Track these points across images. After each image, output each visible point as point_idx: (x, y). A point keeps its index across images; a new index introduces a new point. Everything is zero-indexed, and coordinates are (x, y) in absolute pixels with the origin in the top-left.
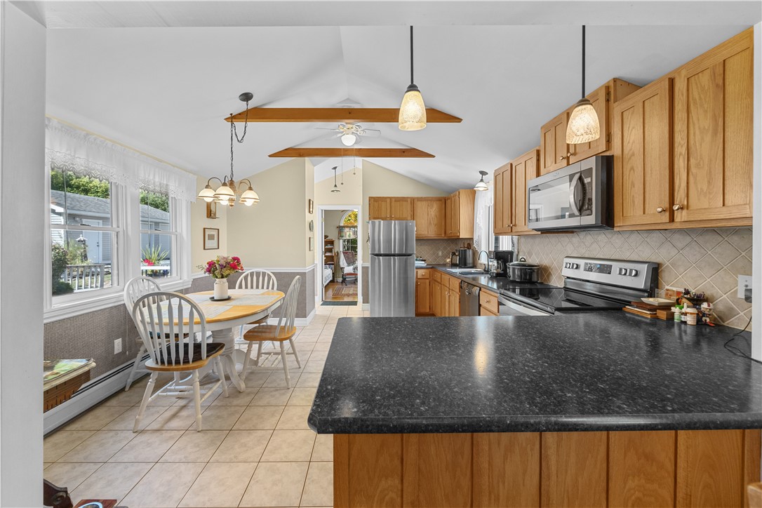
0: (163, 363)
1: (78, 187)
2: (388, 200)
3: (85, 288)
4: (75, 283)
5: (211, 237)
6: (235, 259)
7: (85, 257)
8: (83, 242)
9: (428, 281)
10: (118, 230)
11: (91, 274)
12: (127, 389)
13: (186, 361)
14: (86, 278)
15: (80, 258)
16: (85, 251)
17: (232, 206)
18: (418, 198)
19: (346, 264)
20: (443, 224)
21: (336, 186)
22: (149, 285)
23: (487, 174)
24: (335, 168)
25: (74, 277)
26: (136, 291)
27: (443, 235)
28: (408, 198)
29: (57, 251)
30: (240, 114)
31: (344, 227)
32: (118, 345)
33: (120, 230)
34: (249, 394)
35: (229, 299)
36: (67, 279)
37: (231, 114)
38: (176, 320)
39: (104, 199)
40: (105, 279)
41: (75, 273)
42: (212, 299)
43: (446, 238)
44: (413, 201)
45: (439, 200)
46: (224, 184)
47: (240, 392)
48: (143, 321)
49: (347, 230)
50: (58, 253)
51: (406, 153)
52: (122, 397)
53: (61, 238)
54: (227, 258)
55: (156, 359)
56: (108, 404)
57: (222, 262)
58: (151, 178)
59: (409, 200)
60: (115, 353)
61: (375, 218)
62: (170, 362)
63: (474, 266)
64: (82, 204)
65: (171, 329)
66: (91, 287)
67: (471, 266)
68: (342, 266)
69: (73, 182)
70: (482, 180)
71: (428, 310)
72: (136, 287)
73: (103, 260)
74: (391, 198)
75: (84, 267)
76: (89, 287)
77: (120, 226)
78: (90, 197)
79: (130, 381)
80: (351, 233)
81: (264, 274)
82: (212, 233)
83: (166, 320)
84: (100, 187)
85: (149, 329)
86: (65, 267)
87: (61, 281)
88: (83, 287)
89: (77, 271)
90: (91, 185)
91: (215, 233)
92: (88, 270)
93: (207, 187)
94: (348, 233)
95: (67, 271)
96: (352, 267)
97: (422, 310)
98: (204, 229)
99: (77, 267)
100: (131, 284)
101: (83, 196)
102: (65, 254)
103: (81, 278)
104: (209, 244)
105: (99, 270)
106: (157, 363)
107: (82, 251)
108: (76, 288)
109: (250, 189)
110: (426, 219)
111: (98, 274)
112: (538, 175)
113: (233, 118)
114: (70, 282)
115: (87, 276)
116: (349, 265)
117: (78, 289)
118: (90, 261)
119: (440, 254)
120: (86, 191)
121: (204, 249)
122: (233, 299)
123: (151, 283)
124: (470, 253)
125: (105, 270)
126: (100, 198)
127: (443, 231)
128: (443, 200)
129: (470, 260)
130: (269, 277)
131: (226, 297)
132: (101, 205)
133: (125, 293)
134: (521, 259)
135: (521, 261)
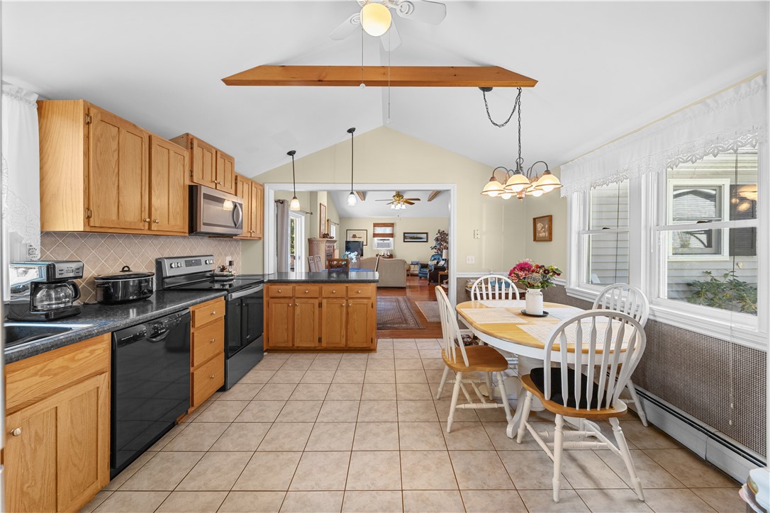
134: (123, 268)
135: (123, 271)
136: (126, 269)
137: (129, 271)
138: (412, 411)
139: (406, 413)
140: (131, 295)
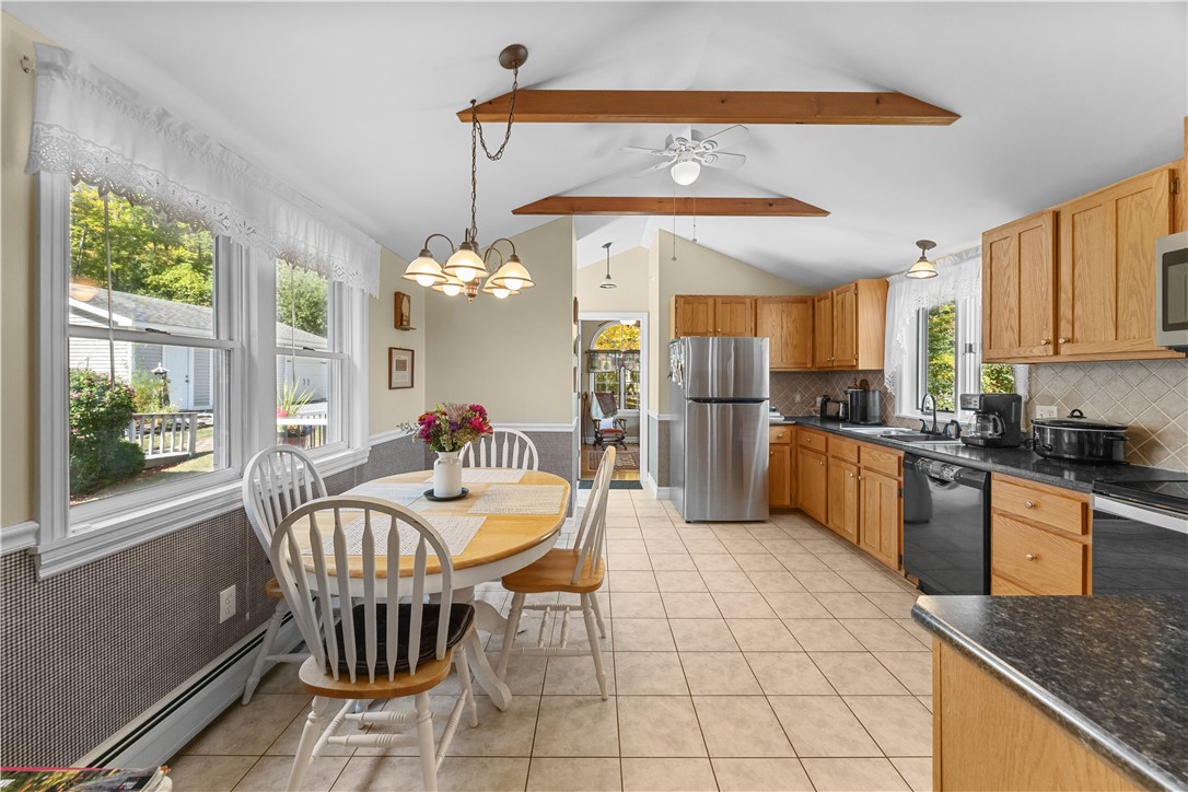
0: (344, 672)
1: (156, 288)
2: (711, 302)
3: (164, 452)
4: (148, 443)
5: (401, 366)
6: (475, 409)
7: (165, 400)
8: (163, 375)
9: (787, 448)
10: (229, 345)
11: (174, 428)
12: (246, 701)
13: (402, 668)
14: (167, 434)
15: (157, 400)
16: (165, 390)
17: (472, 296)
18: (763, 298)
19: (601, 414)
20: (810, 344)
21: (608, 277)
22: (293, 464)
23: (934, 245)
24: (608, 245)
25: (147, 433)
26: (268, 478)
27: (809, 365)
28: (745, 297)
29: (117, 389)
30: (490, 102)
31: (597, 352)
32: (228, 598)
33: (236, 345)
34: (521, 715)
35: (463, 495)
36: (134, 437)
37: (473, 102)
38: (381, 565)
39: (198, 307)
40: (198, 436)
41: (148, 426)
42: (430, 495)
43: (813, 370)
44: (755, 303)
45: (801, 301)
46: (465, 246)
47: (499, 710)
48: (295, 563)
49: (602, 356)
50: (117, 393)
51: (774, 208)
52: (236, 722)
53: (127, 368)
54: (462, 408)
55: (328, 663)
56: (206, 747)
57: (455, 417)
58: (301, 237)
59: (748, 301)
60: (222, 621)
61: (686, 334)
62: (362, 673)
63: (882, 423)
64: (162, 314)
65: (369, 587)
66: (175, 450)
67: (878, 421)
68: (595, 418)
69: (149, 280)
70: (923, 259)
71: (787, 502)
72: (267, 470)
73: (195, 404)
74: (715, 298)
75: (162, 416)
76: (171, 449)
77: (235, 337)
78: (175, 303)
79: (253, 681)
80: (609, 362)
81: (512, 437)
82: (403, 358)
83: (355, 564)
84: (191, 289)
85: (311, 584)
86: (131, 417)
87: (123, 440)
88: (161, 450)
89: (153, 423)
90: (177, 285)
91: (406, 357)
92: (169, 421)
93: (424, 253)
94: (604, 363)
95: (134, 424)
96: (611, 419)
97: (778, 503)
98: (391, 349)
99: (152, 416)
100: (258, 464)
101: (164, 301)
102: (130, 394)
103: (158, 434)
104: (401, 377)
105: (188, 420)
106: (329, 673)
107: (162, 388)
108: (150, 452)
109: (515, 259)
110: (779, 335)
111: (186, 428)
112: (1173, 229)
113: (475, 113)
114: (139, 442)
115: (169, 430)
116: (606, 415)
117: (153, 453)
118: (174, 406)
119: (798, 398)
120: (169, 295)
121: (390, 388)
122: (472, 496)
123: (296, 459)
124: (875, 398)
125: (199, 421)
126: (192, 306)
127: (810, 357)
128: (810, 303)
129: (875, 410)
130: (523, 445)
131: (458, 492)
132: (192, 316)
133: (244, 484)
134: (1074, 411)
135: (1072, 416)
136: (1077, 414)
137: (1081, 416)
138: (658, 671)
139: (666, 666)
140: (1066, 453)
